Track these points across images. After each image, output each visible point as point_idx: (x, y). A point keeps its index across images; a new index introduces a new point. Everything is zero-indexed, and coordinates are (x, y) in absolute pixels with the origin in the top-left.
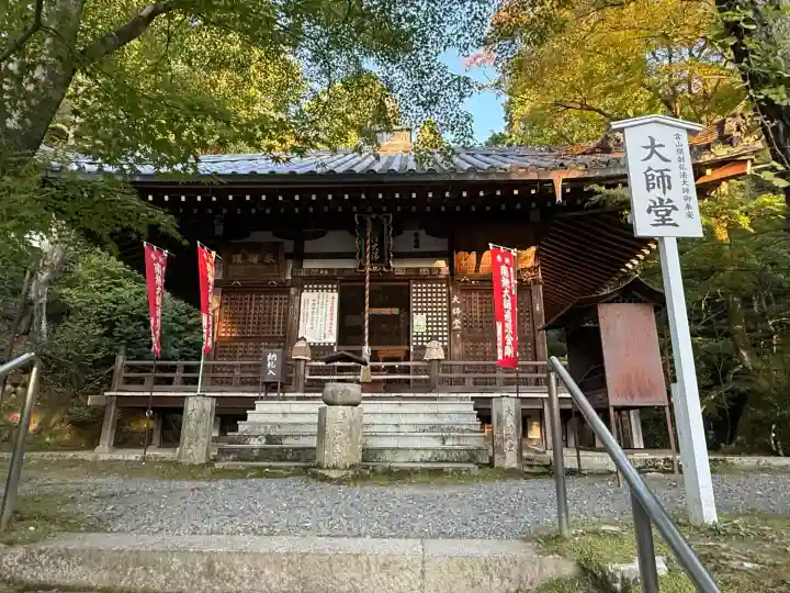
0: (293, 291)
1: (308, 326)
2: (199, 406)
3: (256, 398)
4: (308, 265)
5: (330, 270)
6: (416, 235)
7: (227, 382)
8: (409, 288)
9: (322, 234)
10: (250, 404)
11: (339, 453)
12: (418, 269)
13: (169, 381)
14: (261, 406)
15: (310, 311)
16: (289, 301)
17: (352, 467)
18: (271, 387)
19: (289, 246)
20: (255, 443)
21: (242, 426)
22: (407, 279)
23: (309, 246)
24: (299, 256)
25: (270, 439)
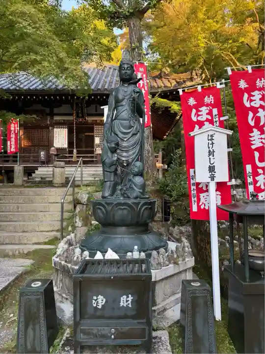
0: (50, 128)
1: (57, 141)
2: (18, 168)
3: (38, 167)
4: (56, 118)
5: (64, 120)
6: (96, 106)
7: (28, 161)
8: (93, 127)
9: (61, 106)
10: (36, 168)
11: (58, 180)
12: (96, 120)
13: (8, 161)
14: (40, 169)
15: (57, 136)
16: (49, 132)
17: (62, 184)
18: (43, 163)
19: (48, 110)
20: (37, 179)
21: (34, 175)
22: (92, 124)
23: (56, 110)
24: (52, 115)
25: (42, 178)
